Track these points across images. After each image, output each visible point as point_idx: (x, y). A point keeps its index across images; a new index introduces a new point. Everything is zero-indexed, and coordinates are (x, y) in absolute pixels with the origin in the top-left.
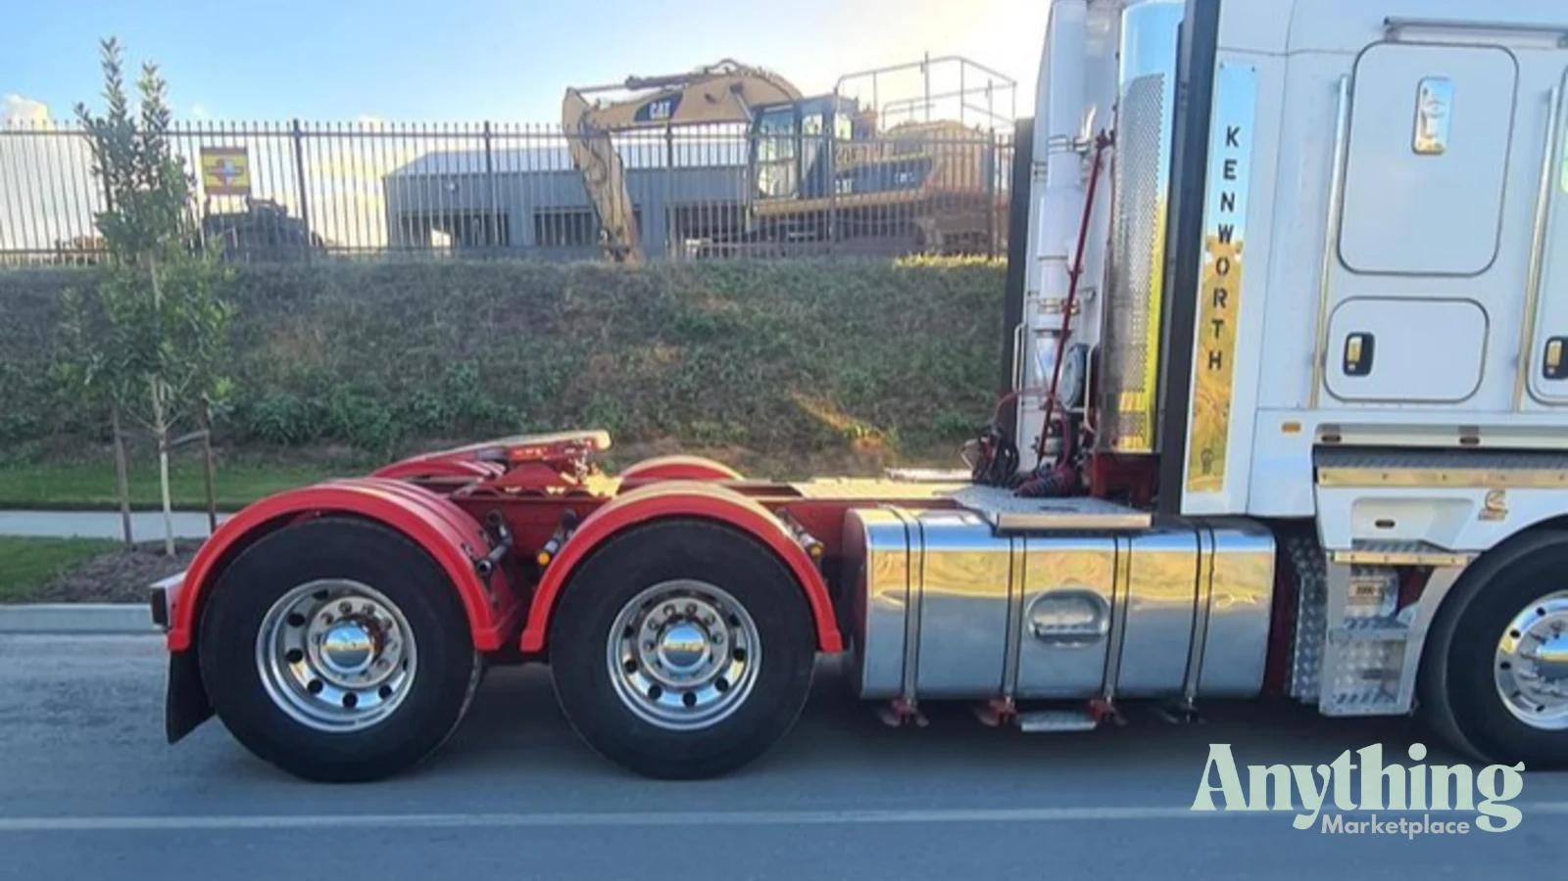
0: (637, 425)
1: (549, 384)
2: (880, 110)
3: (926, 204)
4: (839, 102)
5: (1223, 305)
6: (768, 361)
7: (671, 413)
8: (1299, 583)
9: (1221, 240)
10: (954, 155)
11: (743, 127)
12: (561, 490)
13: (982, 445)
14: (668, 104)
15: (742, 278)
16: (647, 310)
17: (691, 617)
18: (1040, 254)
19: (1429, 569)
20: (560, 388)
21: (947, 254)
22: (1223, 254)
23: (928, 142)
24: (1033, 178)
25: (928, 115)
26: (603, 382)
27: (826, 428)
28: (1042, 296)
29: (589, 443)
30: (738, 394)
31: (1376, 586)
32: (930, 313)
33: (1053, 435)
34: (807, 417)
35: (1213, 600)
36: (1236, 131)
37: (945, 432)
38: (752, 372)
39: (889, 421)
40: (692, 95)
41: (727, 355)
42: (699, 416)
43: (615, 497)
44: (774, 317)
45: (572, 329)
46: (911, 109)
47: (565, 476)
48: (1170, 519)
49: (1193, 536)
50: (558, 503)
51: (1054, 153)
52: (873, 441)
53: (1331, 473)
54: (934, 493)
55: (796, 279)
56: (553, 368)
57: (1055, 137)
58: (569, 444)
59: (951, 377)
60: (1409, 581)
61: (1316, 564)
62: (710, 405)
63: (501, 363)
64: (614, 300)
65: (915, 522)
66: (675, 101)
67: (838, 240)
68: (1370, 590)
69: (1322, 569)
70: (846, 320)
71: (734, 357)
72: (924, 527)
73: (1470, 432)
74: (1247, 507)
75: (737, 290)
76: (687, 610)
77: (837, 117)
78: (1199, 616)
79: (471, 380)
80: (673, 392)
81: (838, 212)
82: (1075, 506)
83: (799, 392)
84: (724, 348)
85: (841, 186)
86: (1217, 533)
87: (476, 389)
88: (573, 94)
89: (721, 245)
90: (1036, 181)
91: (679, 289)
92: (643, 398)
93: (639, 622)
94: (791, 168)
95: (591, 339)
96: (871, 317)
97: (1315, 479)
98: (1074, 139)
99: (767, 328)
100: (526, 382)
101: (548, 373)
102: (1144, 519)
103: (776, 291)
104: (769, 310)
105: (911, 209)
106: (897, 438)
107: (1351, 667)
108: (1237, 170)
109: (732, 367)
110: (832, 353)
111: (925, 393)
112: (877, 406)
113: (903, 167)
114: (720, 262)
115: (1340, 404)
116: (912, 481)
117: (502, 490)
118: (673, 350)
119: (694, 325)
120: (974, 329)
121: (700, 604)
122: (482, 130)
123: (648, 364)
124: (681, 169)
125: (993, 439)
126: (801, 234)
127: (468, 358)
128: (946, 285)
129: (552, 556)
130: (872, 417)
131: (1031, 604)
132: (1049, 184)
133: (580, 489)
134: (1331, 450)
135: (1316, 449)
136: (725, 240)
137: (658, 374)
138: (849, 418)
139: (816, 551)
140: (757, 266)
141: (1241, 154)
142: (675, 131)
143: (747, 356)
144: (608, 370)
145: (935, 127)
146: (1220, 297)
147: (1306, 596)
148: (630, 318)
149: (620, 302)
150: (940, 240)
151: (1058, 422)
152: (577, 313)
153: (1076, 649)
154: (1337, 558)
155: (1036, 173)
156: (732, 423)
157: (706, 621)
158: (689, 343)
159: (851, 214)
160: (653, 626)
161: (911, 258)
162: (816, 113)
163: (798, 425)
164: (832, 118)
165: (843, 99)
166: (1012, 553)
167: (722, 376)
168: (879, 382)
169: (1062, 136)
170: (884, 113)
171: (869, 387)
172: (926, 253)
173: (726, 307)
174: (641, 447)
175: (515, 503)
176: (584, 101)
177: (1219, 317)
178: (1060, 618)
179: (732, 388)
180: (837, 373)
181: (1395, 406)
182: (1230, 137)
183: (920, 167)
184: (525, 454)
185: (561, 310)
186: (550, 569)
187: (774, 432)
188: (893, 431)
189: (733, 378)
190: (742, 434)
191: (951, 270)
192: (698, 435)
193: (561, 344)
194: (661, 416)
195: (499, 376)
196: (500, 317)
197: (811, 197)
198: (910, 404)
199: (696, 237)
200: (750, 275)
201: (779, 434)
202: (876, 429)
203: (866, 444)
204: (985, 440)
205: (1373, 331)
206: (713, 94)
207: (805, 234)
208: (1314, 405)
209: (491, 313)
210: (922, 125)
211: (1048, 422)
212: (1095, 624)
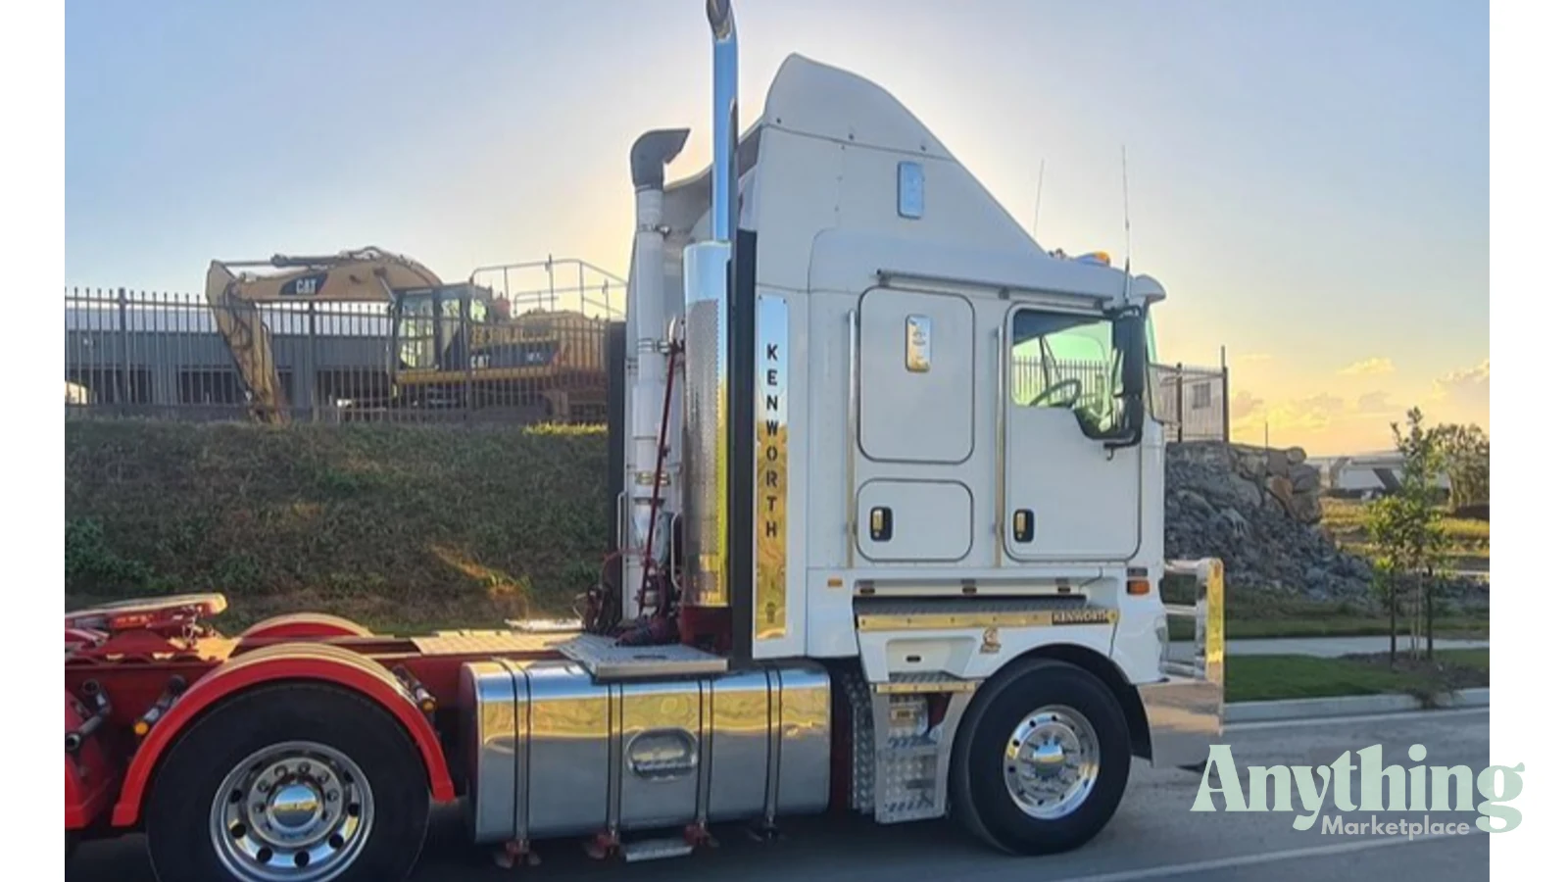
0: (274, 578)
1: (182, 539)
2: (511, 298)
3: (552, 380)
4: (474, 290)
5: (775, 485)
6: (408, 516)
7: (310, 565)
8: (852, 712)
9: (769, 433)
10: (575, 339)
11: (383, 306)
12: (169, 656)
13: (590, 599)
14: (313, 282)
15: (384, 440)
16: (288, 468)
17: (304, 777)
18: (635, 434)
19: (949, 694)
20: (193, 542)
21: (573, 423)
22: (771, 443)
23: (553, 328)
24: (627, 371)
25: (552, 305)
26: (239, 537)
27: (463, 577)
28: (639, 470)
29: (200, 609)
30: (378, 546)
31: (912, 710)
32: (559, 474)
33: (651, 589)
34: (445, 568)
35: (783, 730)
36: (775, 347)
37: (573, 579)
38: (393, 527)
39: (521, 569)
40: (336, 274)
41: (367, 511)
42: (338, 568)
43: (227, 660)
44: (414, 476)
45: (208, 485)
46: (540, 300)
47: (174, 641)
48: (743, 662)
49: (764, 676)
50: (166, 669)
51: (643, 352)
52: (507, 589)
53: (869, 620)
54: (546, 644)
55: (436, 442)
56: (187, 524)
57: (644, 340)
58: (178, 610)
59: (578, 531)
60: (936, 704)
61: (864, 695)
62: (350, 559)
63: (129, 519)
64: (255, 458)
65: (522, 674)
66: (321, 280)
67: (474, 408)
68: (906, 714)
69: (869, 698)
70: (482, 480)
71: (375, 512)
72: (530, 677)
73: (969, 584)
74: (806, 649)
75: (379, 452)
76: (300, 770)
77: (473, 303)
78: (773, 741)
79: (94, 536)
80: (312, 546)
81: (474, 384)
82: (666, 654)
83: (437, 545)
84: (364, 505)
85: (476, 362)
86: (784, 673)
87: (100, 544)
88: (218, 268)
89: (362, 410)
90: (630, 374)
91: (322, 450)
92: (282, 551)
93: (248, 784)
94: (431, 343)
95: (228, 495)
96: (505, 477)
97: (857, 625)
98: (658, 343)
99: (408, 485)
100: (156, 537)
101: (181, 528)
102: (721, 664)
103: (417, 453)
104: (410, 469)
105: (541, 383)
106: (529, 586)
107: (898, 779)
108: (778, 378)
109: (372, 522)
110: (469, 509)
111: (554, 545)
112: (510, 557)
113: (531, 348)
114: (362, 425)
115: (869, 564)
116: (530, 632)
117: (102, 658)
118: (314, 506)
119: (334, 484)
120: (596, 490)
121: (312, 762)
122: (116, 295)
123: (289, 519)
124: (322, 337)
125: (599, 593)
126: (439, 401)
127: (91, 513)
128: (573, 450)
129: (150, 725)
130: (506, 567)
131: (630, 743)
132: (640, 376)
133: (190, 654)
134: (867, 601)
135: (855, 599)
136: (367, 405)
137: (298, 529)
138: (483, 569)
139: (429, 706)
140: (398, 430)
141: (781, 365)
142: (317, 306)
143: (388, 511)
144: (246, 526)
145: (559, 316)
146: (772, 478)
147: (858, 721)
148: (271, 476)
149: (260, 460)
150: (566, 411)
151: (655, 577)
152: (215, 470)
153: (671, 782)
154: (879, 689)
155: (629, 367)
156: (371, 574)
157: (320, 779)
158: (330, 499)
159: (486, 385)
160: (263, 788)
161: (540, 426)
162: (454, 298)
163: (436, 575)
164: (469, 304)
165: (478, 288)
166: (610, 699)
167: (362, 530)
168: (512, 535)
169: (649, 339)
170: (515, 302)
171: (503, 539)
172: (554, 422)
173: (367, 467)
174: (278, 599)
175: (115, 671)
176: (228, 272)
177: (771, 494)
178: (657, 754)
179: (373, 541)
180: (475, 527)
181: (911, 565)
182: (771, 352)
183: (550, 348)
184: (128, 621)
185: (198, 467)
186: (147, 739)
187: (413, 583)
188: (525, 579)
189: (373, 532)
190: (381, 584)
191: (577, 437)
192: (336, 586)
193: (196, 501)
194: (299, 568)
195: (125, 531)
196: (130, 474)
197: (448, 369)
198: (541, 555)
199: (347, 397)
200: (392, 438)
201: (418, 584)
202: (510, 578)
203: (500, 592)
204: (593, 593)
205: (891, 507)
206: (358, 276)
207: (444, 402)
208: (850, 565)
209: (120, 469)
210: (548, 314)
211: (646, 577)
212: (687, 758)
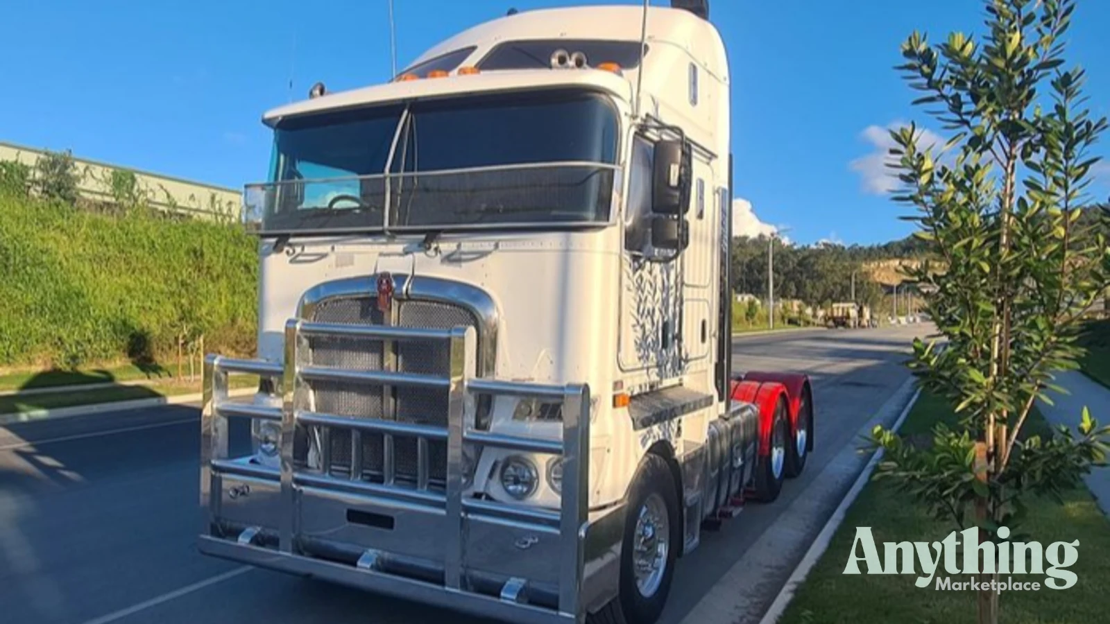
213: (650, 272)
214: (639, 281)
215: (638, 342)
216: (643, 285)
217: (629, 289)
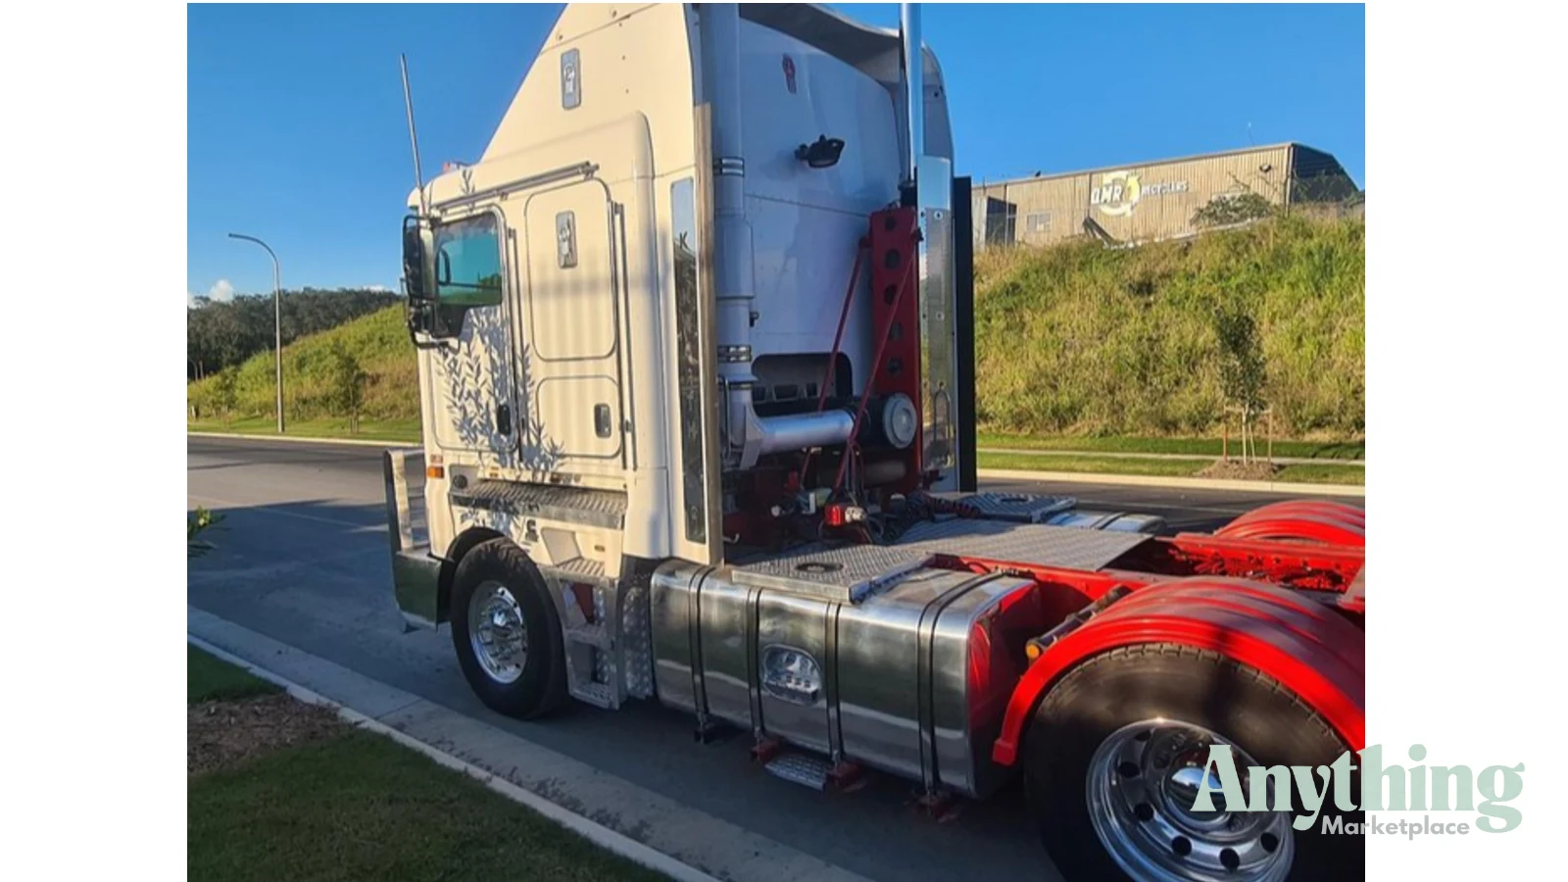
213: (469, 354)
214: (452, 365)
215: (458, 423)
216: (457, 369)
217: (440, 374)
